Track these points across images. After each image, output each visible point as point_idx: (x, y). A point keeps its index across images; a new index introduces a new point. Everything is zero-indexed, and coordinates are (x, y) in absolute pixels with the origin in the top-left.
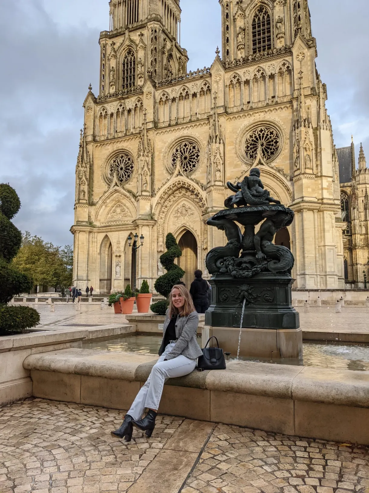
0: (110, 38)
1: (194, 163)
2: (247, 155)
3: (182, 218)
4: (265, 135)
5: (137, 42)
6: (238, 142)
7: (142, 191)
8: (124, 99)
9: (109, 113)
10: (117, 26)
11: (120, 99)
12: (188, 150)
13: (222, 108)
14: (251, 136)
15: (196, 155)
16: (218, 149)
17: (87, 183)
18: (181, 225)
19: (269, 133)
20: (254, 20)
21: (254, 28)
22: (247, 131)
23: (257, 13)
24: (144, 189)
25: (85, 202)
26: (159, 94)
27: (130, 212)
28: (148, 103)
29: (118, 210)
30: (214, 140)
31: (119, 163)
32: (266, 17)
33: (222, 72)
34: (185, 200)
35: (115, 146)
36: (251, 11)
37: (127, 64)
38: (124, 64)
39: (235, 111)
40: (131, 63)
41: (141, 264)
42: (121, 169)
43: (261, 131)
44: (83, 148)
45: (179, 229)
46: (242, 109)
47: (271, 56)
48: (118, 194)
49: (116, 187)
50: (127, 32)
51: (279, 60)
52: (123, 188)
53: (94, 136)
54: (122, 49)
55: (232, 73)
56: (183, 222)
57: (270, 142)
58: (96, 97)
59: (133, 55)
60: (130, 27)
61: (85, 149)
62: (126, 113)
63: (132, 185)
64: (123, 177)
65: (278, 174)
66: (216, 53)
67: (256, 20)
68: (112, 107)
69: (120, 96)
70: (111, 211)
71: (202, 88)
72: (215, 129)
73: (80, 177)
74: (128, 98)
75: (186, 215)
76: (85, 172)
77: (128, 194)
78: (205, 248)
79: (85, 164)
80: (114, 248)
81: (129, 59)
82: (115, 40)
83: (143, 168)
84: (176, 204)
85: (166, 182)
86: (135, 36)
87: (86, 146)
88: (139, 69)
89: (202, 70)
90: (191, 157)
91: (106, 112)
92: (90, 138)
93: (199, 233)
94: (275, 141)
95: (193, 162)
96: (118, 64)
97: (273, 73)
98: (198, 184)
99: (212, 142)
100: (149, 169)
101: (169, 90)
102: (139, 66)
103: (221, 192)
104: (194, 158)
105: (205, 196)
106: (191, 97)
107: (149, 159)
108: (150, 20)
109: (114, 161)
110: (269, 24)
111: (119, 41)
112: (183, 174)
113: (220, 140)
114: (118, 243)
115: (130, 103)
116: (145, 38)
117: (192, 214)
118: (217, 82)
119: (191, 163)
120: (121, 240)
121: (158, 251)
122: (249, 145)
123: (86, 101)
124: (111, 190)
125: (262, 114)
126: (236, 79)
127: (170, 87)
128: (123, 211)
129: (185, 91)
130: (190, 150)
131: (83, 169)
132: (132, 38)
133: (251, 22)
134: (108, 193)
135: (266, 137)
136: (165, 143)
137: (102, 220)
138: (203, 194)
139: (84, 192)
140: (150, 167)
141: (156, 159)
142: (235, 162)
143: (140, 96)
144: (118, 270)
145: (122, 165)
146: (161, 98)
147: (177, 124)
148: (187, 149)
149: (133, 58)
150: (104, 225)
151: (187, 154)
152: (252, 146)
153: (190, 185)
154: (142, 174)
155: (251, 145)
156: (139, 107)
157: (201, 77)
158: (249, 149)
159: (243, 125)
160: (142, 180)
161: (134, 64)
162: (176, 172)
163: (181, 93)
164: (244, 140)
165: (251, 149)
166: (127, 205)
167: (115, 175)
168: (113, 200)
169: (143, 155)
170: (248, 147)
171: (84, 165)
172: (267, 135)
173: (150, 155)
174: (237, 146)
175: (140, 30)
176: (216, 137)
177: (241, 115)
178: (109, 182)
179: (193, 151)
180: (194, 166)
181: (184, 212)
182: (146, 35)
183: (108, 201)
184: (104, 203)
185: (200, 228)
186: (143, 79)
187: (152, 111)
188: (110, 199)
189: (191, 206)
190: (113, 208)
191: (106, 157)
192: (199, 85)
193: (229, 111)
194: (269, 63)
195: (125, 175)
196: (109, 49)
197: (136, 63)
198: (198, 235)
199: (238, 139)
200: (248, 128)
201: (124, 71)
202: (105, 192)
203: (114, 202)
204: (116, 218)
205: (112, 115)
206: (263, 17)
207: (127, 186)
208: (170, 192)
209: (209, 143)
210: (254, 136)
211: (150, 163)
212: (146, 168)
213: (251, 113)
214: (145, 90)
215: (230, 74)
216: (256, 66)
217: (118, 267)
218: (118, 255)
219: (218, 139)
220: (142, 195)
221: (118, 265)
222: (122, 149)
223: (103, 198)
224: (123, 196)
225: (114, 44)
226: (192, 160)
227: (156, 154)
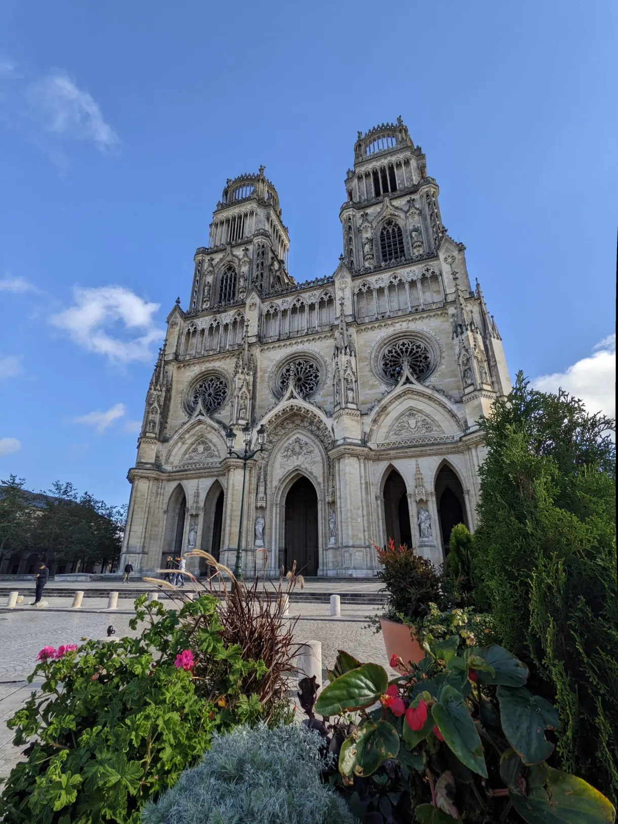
0: (208, 254)
1: (311, 386)
2: (386, 373)
3: (295, 457)
4: (409, 350)
5: (241, 257)
6: (373, 357)
7: (237, 419)
8: (219, 312)
9: (200, 328)
10: (218, 244)
11: (215, 313)
12: (303, 370)
13: (350, 318)
14: (390, 352)
15: (314, 375)
16: (349, 362)
17: (159, 412)
18: (292, 467)
19: (415, 347)
20: (382, 233)
21: (383, 240)
22: (385, 344)
23: (386, 226)
24: (242, 415)
25: (154, 435)
26: (266, 307)
27: (218, 451)
28: (252, 316)
29: (201, 448)
30: (343, 351)
31: (207, 387)
32: (396, 230)
33: (349, 279)
34: (298, 433)
35: (204, 366)
36: (378, 223)
37: (227, 280)
38: (222, 281)
39: (367, 321)
40: (231, 279)
41: (230, 526)
42: (210, 395)
43: (403, 344)
44: (160, 367)
45: (289, 475)
46: (377, 318)
47: (410, 262)
48: (202, 426)
49: (200, 417)
50: (228, 248)
51: (420, 266)
52: (211, 418)
53: (176, 355)
54: (222, 264)
55: (360, 281)
56: (296, 464)
57: (417, 357)
58: (185, 312)
59: (234, 271)
60: (234, 243)
61: (162, 369)
62: (221, 328)
63: (224, 414)
64: (211, 405)
65: (436, 395)
66: (340, 259)
67: (385, 233)
68: (203, 323)
69: (215, 310)
70: (190, 450)
71: (322, 298)
72: (343, 338)
73: (151, 402)
74: (225, 311)
75: (300, 454)
76: (159, 396)
77: (216, 426)
78: (330, 501)
79: (160, 386)
80: (190, 503)
81: (229, 275)
82: (213, 256)
83: (240, 389)
84: (286, 439)
85: (273, 408)
86: (239, 252)
87: (164, 365)
88: (242, 283)
89: (322, 279)
90: (307, 378)
91: (195, 328)
92: (171, 357)
93: (320, 480)
94: (423, 356)
95: (309, 384)
96: (215, 279)
97: (415, 278)
98: (320, 408)
99: (341, 353)
100: (249, 391)
101: (279, 302)
102: (242, 280)
103: (356, 418)
104: (312, 380)
105: (331, 425)
106: (307, 309)
107: (250, 379)
108: (257, 235)
109: (201, 386)
110: (400, 235)
111: (218, 257)
112: (297, 396)
113: (351, 352)
114: (197, 495)
115: (227, 317)
116: (250, 253)
117: (311, 452)
118: (342, 290)
119: (307, 385)
120: (200, 491)
121: (257, 508)
122: (388, 362)
123: (171, 315)
124: (192, 421)
125: (404, 324)
126: (366, 287)
127: (280, 298)
128: (207, 449)
129: (300, 302)
130: (306, 369)
131: (155, 393)
132: (234, 253)
133: (379, 234)
134: (188, 424)
135: (411, 352)
136: (272, 361)
137: (176, 463)
138: (328, 422)
139: (155, 423)
140: (251, 388)
141: (258, 380)
142: (371, 383)
143: (241, 310)
144: (192, 538)
145: (211, 391)
146: (268, 311)
147: (289, 338)
148: (302, 368)
149: (233, 274)
150: (178, 468)
151: (301, 376)
152: (392, 364)
153: (308, 411)
154: (240, 395)
155: (390, 361)
156: (239, 323)
157: (321, 286)
158: (389, 366)
159: (379, 337)
160: (238, 403)
161: (235, 280)
162: (288, 394)
163: (295, 305)
164: (380, 356)
165: (391, 366)
166: (214, 441)
167: (200, 401)
168: (194, 435)
169: (242, 373)
170: (386, 365)
171: (158, 387)
172: (413, 349)
173: (251, 373)
174: (372, 362)
175: (245, 245)
176: (346, 348)
177: (376, 325)
178: (190, 409)
179: (309, 371)
180: (311, 389)
181: (297, 449)
182: (251, 251)
183: (187, 436)
184: (180, 438)
185: (321, 471)
186: (245, 294)
187: (256, 324)
188: (190, 434)
189: (308, 441)
190: (194, 446)
191: (190, 379)
192: (318, 295)
193: (359, 321)
194: (408, 269)
195: (215, 403)
196: (206, 265)
197: (238, 277)
198: (319, 484)
199: (373, 354)
200: (387, 341)
201: (222, 288)
202: (184, 424)
203: (195, 438)
204: (197, 459)
205: (203, 330)
206: (393, 230)
207: (217, 416)
208: (279, 421)
209: (335, 355)
210: (394, 351)
211: (251, 383)
212: (244, 389)
213: (390, 323)
214: (249, 302)
215: (359, 282)
216: (392, 273)
217: (192, 533)
218: (194, 513)
219: (348, 350)
220: (237, 424)
221: (192, 530)
222: (213, 370)
223: (181, 431)
224: (209, 428)
225: (212, 259)
226: (309, 382)
227: (259, 374)
